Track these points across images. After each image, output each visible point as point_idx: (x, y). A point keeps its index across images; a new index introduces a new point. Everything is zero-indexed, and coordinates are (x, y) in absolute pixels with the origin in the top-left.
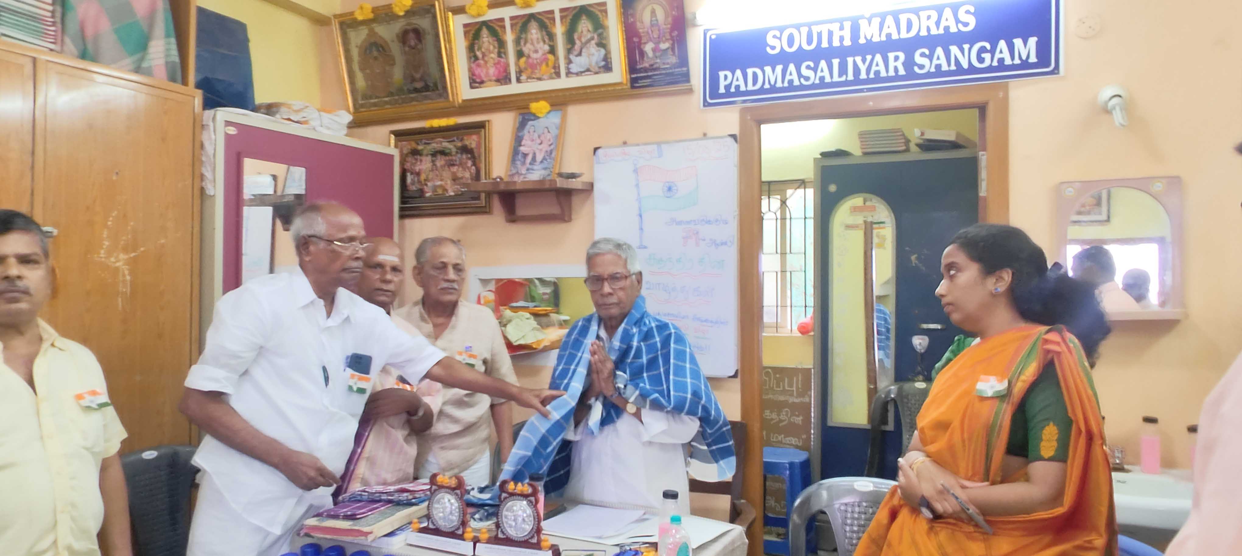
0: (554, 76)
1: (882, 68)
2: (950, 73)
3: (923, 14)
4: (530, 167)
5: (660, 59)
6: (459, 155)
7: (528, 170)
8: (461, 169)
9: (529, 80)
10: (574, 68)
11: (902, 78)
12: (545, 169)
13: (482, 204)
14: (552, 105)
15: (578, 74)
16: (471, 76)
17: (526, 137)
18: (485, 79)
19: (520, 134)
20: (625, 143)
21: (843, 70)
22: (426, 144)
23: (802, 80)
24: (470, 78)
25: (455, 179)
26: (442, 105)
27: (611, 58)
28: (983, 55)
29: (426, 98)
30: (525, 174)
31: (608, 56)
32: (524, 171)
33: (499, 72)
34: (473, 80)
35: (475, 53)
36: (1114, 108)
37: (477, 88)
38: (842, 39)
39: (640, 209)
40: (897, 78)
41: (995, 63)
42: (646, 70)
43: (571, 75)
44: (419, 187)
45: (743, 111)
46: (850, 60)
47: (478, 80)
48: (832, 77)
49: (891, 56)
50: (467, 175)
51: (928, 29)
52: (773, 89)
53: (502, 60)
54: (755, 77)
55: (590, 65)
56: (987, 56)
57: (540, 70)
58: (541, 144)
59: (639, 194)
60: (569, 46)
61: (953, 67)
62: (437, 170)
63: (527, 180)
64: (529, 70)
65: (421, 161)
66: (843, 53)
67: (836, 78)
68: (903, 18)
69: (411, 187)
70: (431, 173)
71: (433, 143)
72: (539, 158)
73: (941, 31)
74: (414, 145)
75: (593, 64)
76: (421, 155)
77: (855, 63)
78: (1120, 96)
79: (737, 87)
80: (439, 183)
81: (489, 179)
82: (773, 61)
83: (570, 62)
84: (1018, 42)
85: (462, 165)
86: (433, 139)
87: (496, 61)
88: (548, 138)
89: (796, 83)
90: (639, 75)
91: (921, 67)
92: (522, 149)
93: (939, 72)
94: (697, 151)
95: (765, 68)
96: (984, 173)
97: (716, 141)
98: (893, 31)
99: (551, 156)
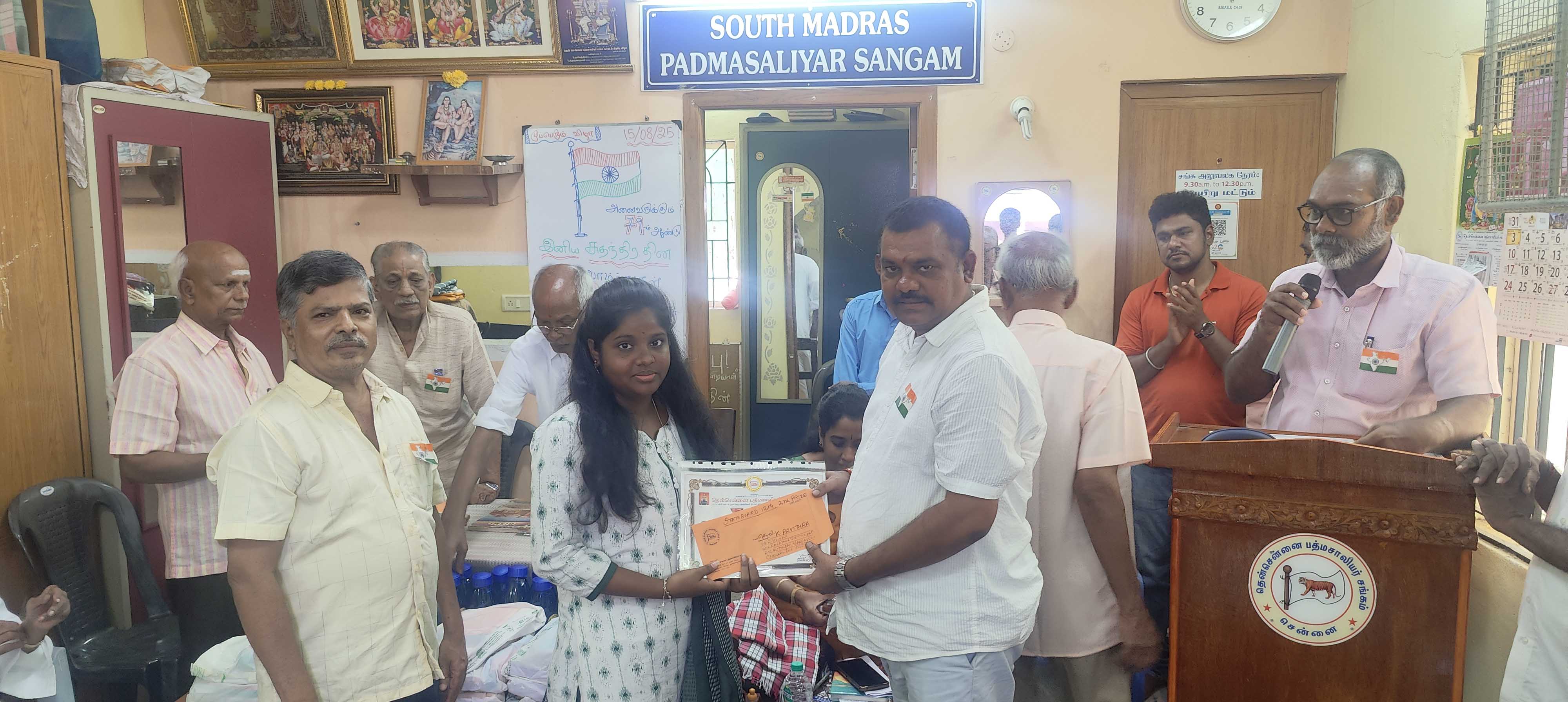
0: (472, 43)
1: (824, 63)
2: (885, 74)
3: (863, 14)
4: (449, 145)
5: (597, 36)
6: (353, 125)
7: (445, 148)
8: (355, 141)
9: (440, 45)
10: (496, 36)
11: (844, 75)
12: (467, 148)
13: (387, 183)
14: (468, 75)
15: (499, 43)
16: (365, 33)
17: (438, 111)
18: (384, 39)
19: (432, 106)
20: (558, 123)
21: (787, 64)
22: (305, 108)
24: (363, 34)
25: (348, 153)
26: (325, 64)
27: (540, 29)
28: (916, 60)
29: (305, 53)
30: (442, 153)
31: (537, 27)
32: (441, 150)
33: (403, 30)
34: (368, 38)
35: (370, 8)
36: (1022, 120)
37: (375, 48)
38: (786, 30)
39: (577, 195)
40: (838, 74)
41: (926, 68)
42: (579, 45)
43: (492, 43)
44: (299, 158)
45: (687, 97)
46: (794, 53)
47: (375, 39)
48: (776, 70)
49: (833, 52)
50: (365, 148)
51: (867, 27)
52: (718, 76)
53: (406, 18)
54: (699, 61)
55: (516, 34)
56: (919, 61)
57: (454, 34)
58: (459, 118)
59: (576, 179)
60: (489, 12)
61: (889, 69)
62: (323, 140)
63: (445, 161)
64: (441, 33)
65: (300, 128)
66: (787, 45)
67: (780, 70)
68: (844, 15)
69: (288, 160)
70: (315, 143)
71: (317, 108)
72: (459, 135)
73: (879, 33)
74: (288, 109)
75: (519, 34)
76: (301, 122)
77: (798, 54)
78: (1028, 109)
79: (681, 71)
80: (327, 156)
81: (394, 157)
82: (718, 47)
83: (491, 29)
84: (946, 50)
85: (355, 135)
86: (316, 104)
87: (398, 19)
88: (468, 112)
89: (741, 71)
90: (572, 51)
91: (861, 66)
92: (436, 123)
93: (876, 72)
94: (639, 136)
95: (709, 54)
96: (914, 168)
97: (659, 125)
98: (835, 27)
99: (473, 133)
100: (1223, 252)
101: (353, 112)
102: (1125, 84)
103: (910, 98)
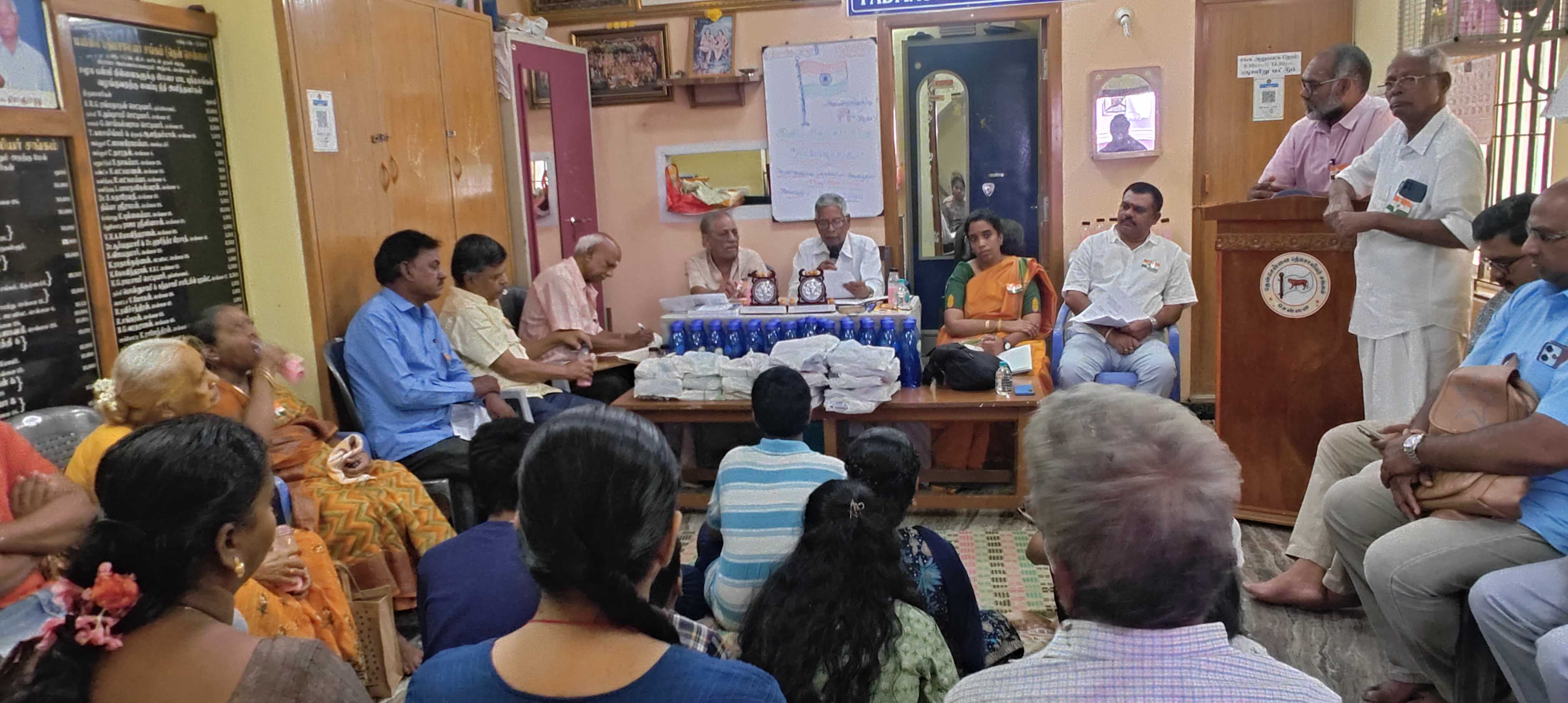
4: (711, 63)
6: (640, 53)
7: (709, 65)
8: (642, 65)
12: (724, 65)
13: (665, 93)
14: (723, 12)
17: (702, 39)
19: (697, 36)
20: (787, 43)
22: (608, 43)
25: (637, 73)
26: (621, 10)
29: (606, 3)
30: (707, 69)
32: (706, 67)
36: (1124, 23)
39: (802, 95)
44: (603, 80)
50: (649, 69)
58: (718, 43)
59: (801, 83)
62: (619, 65)
63: (709, 75)
65: (603, 58)
69: (595, 81)
70: (613, 68)
71: (615, 42)
74: (595, 44)
76: (603, 53)
78: (1128, 16)
79: (875, 1)
80: (623, 77)
81: (671, 73)
85: (642, 60)
86: (615, 39)
88: (723, 39)
92: (701, 48)
94: (846, 50)
96: (1045, 64)
97: (861, 42)
99: (729, 53)
100: (1275, 114)
101: (640, 44)
103: (1042, 12)
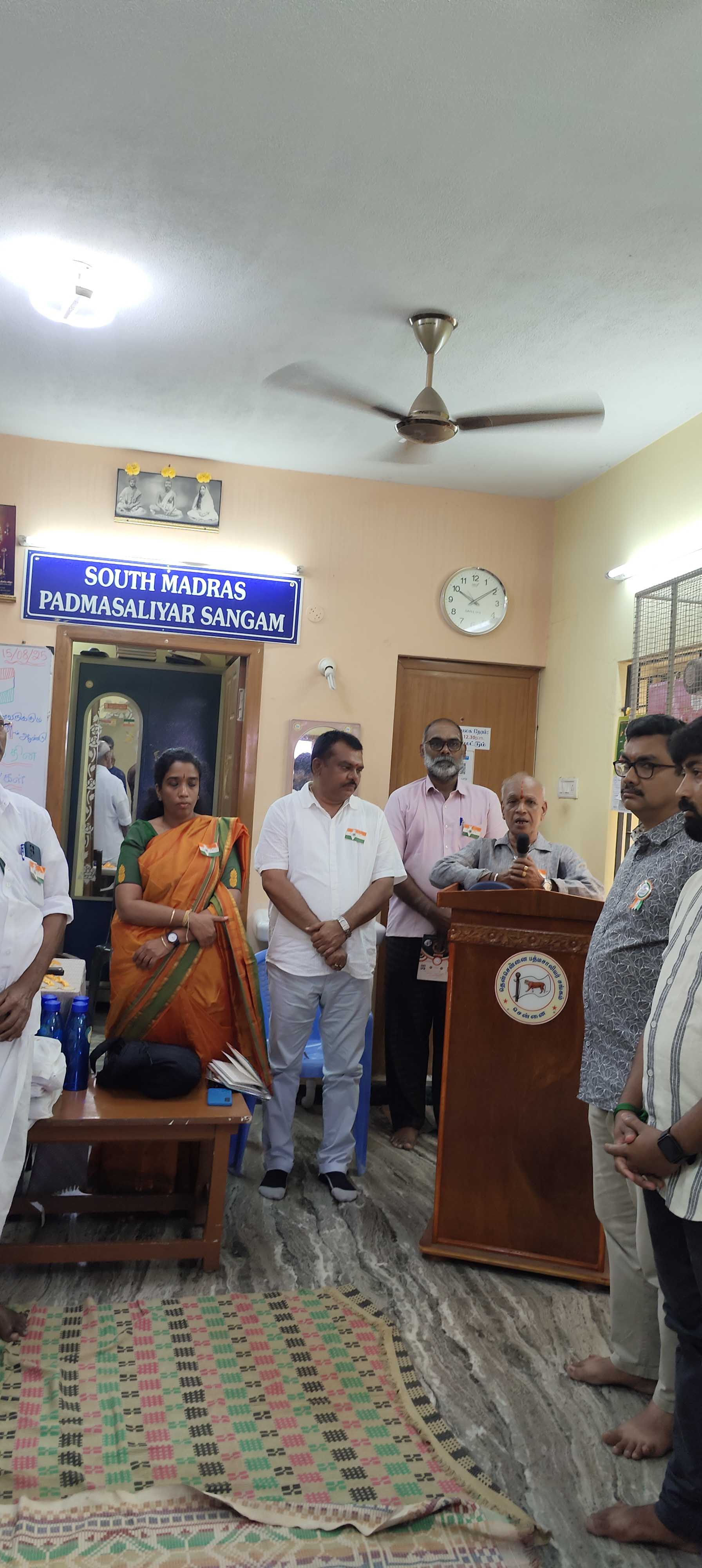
1: (177, 614)
2: (225, 629)
3: (210, 581)
11: (191, 626)
21: (147, 611)
23: (113, 611)
28: (249, 620)
36: (329, 675)
38: (148, 585)
40: (187, 624)
41: (256, 628)
45: (60, 629)
46: (153, 603)
48: (138, 614)
49: (185, 607)
52: (88, 614)
54: (73, 600)
56: (252, 621)
61: (228, 625)
66: (148, 597)
67: (141, 616)
68: (196, 580)
73: (222, 596)
77: (156, 605)
79: (57, 607)
82: (89, 591)
84: (272, 616)
89: (108, 613)
91: (206, 620)
93: (218, 626)
94: (16, 655)
95: (82, 596)
96: (241, 704)
97: (35, 649)
98: (188, 587)
102: (401, 658)
103: (242, 649)
